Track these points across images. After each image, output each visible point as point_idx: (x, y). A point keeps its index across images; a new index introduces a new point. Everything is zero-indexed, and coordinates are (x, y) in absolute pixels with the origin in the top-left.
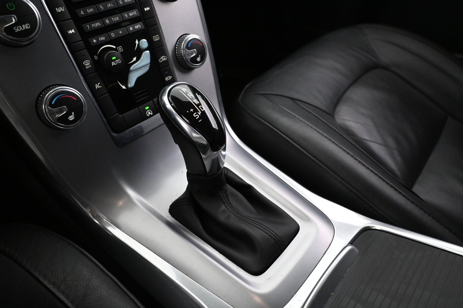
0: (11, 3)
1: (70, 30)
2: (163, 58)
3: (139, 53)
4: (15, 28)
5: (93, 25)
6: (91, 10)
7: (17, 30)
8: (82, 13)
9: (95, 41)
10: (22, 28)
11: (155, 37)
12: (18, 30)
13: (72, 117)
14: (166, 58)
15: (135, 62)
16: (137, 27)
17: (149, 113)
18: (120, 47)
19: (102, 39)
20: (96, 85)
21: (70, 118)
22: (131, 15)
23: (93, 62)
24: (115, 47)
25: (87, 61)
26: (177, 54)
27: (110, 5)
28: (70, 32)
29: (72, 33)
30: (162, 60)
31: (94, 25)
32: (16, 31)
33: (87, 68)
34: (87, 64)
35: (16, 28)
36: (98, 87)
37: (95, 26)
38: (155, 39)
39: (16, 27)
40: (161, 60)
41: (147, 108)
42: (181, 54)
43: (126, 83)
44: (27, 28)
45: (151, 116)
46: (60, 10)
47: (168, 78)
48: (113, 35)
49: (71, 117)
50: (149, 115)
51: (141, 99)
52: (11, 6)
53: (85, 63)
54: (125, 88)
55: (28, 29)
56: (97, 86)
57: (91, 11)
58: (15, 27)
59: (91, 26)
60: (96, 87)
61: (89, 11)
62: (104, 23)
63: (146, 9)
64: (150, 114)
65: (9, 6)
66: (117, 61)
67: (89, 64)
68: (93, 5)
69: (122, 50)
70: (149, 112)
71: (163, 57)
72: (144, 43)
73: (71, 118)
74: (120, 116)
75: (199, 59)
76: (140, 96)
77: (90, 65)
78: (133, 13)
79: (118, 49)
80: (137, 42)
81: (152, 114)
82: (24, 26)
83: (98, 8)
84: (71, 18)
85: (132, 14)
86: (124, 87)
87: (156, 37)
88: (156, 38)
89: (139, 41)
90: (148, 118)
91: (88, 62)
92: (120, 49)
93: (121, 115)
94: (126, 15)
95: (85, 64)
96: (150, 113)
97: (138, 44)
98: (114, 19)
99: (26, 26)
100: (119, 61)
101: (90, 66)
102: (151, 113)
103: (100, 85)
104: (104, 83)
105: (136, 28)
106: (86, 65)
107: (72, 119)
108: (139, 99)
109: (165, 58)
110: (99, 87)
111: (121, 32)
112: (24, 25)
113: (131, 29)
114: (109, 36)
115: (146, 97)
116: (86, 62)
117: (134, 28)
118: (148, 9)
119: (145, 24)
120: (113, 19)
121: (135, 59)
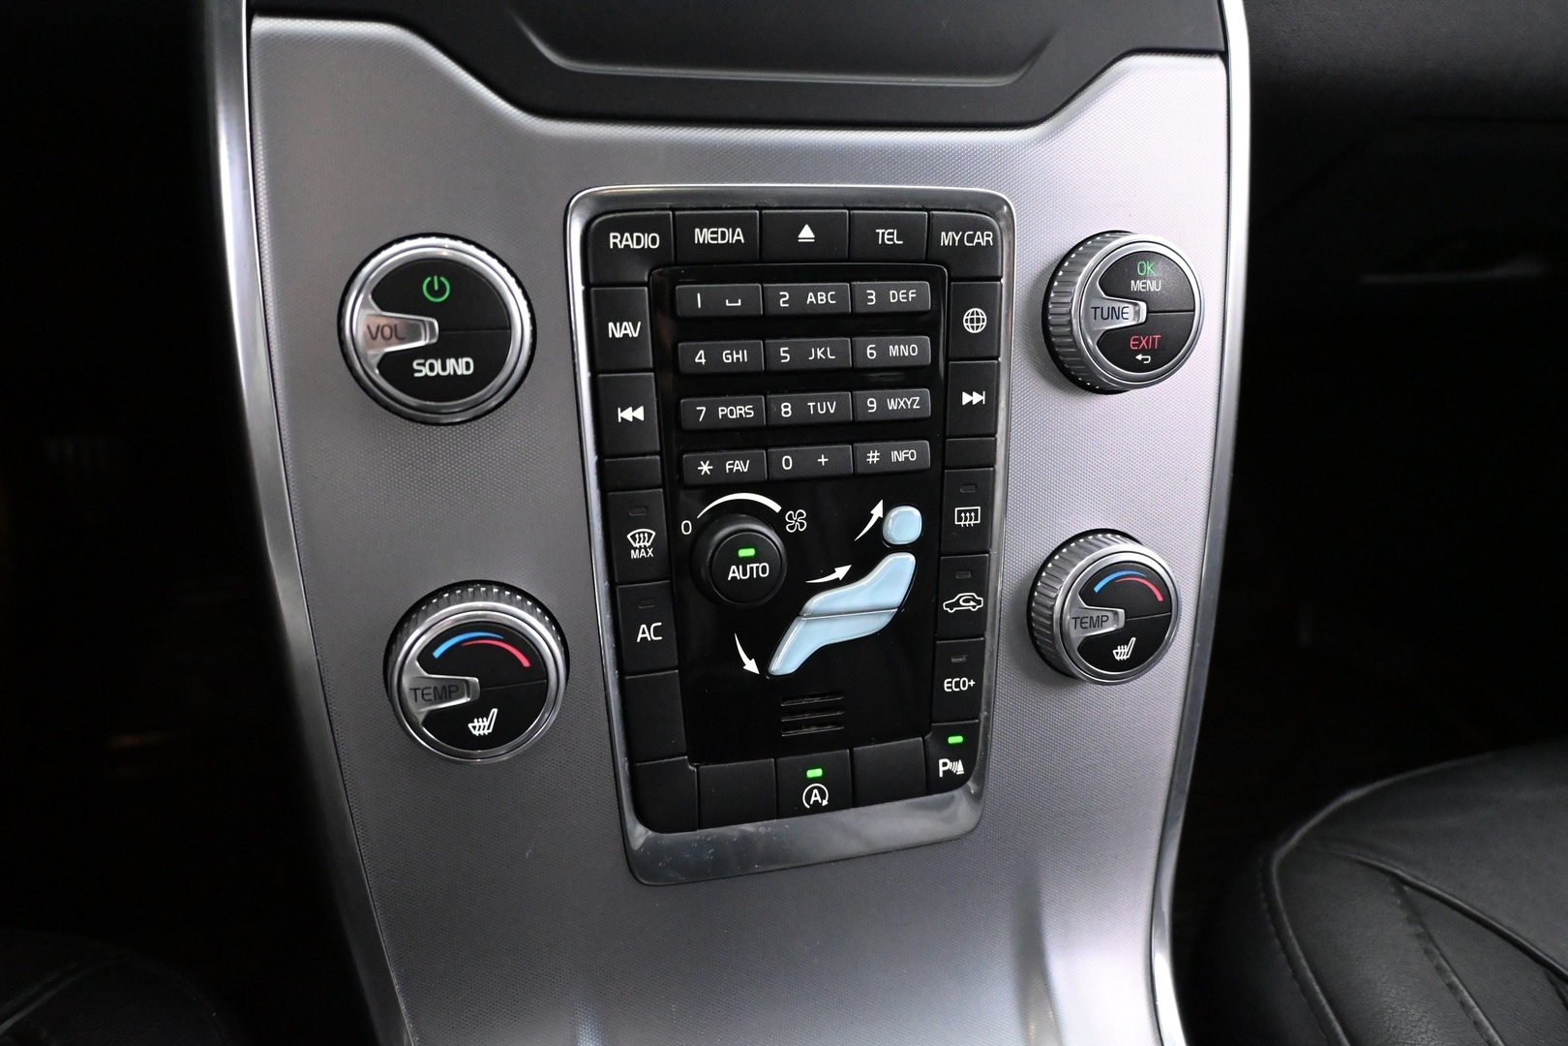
0: (443, 279)
1: (630, 409)
2: (966, 602)
3: (868, 554)
4: (418, 364)
5: (722, 411)
6: (738, 353)
7: (421, 371)
8: (700, 358)
9: (705, 468)
10: (444, 368)
11: (965, 512)
12: (426, 371)
13: (487, 724)
14: (979, 602)
15: (836, 584)
16: (899, 456)
17: (816, 797)
18: (801, 514)
19: (740, 466)
20: (644, 626)
21: (474, 727)
22: (892, 405)
23: (670, 539)
24: (777, 508)
25: (644, 533)
26: (1036, 603)
27: (824, 353)
28: (628, 414)
29: (631, 420)
30: (957, 604)
31: (727, 411)
32: (417, 375)
33: (634, 555)
34: (642, 543)
35: (423, 365)
36: (647, 635)
37: (732, 414)
38: (960, 519)
39: (422, 361)
40: (951, 606)
41: (815, 773)
42: (1052, 608)
43: (765, 654)
44: (459, 373)
45: (817, 808)
46: (623, 332)
47: (957, 685)
48: (787, 462)
49: (482, 725)
50: (812, 803)
51: (805, 731)
52: (436, 287)
53: (633, 537)
54: (756, 671)
55: (462, 375)
56: (646, 633)
57: (738, 359)
58: (421, 358)
59: (712, 412)
60: (640, 636)
61: (728, 359)
62: (770, 411)
63: (966, 398)
64: (816, 802)
65: (430, 286)
66: (754, 565)
67: (648, 545)
68: (756, 338)
69: (802, 525)
70: (816, 791)
71: (967, 595)
72: (905, 523)
73: (481, 727)
74: (691, 767)
75: (1122, 653)
76: (807, 716)
77: (650, 547)
78: (905, 403)
79: (790, 517)
80: (877, 511)
81: (825, 803)
82: (451, 363)
83: (771, 355)
84: (651, 366)
85: (902, 403)
86: (751, 666)
87: (970, 511)
88: (966, 518)
89: (886, 511)
90: (803, 812)
91: (650, 535)
92: (797, 521)
93: (697, 767)
94: (872, 404)
95: (634, 540)
96: (818, 798)
97: (880, 522)
98: (815, 407)
99: (460, 367)
100: (761, 570)
101: (647, 553)
102: (823, 797)
103: (657, 631)
104: (679, 628)
105: (894, 459)
106: (637, 545)
107: (481, 732)
108: (798, 725)
109: (972, 603)
110: (650, 636)
111: (823, 460)
112: (453, 361)
113: (873, 457)
114: (773, 463)
115: (828, 728)
116: (639, 533)
117: (885, 456)
118: (976, 398)
119: (939, 453)
120: (811, 404)
121: (841, 572)
